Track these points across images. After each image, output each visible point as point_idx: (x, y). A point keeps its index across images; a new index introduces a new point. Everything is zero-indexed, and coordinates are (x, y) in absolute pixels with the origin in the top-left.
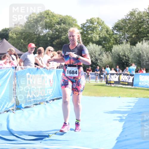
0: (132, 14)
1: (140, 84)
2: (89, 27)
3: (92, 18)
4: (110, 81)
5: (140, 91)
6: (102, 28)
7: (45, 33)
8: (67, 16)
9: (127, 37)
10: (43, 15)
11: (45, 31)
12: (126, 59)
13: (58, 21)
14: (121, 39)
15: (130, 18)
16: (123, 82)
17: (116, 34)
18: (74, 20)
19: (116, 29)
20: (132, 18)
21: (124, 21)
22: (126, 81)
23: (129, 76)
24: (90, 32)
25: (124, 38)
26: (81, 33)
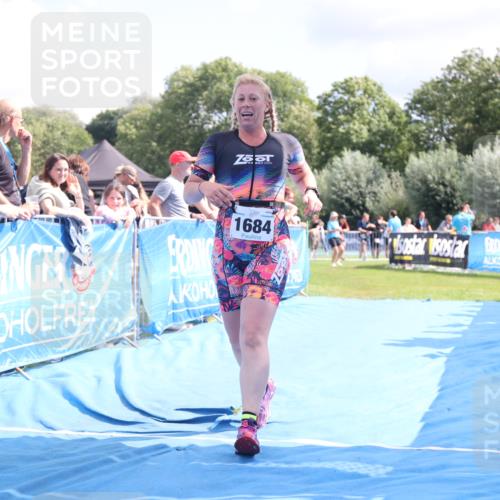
0: (462, 64)
1: (486, 261)
2: (339, 104)
3: (348, 79)
4: (402, 255)
5: (487, 281)
6: (376, 105)
7: (217, 123)
8: (278, 73)
9: (448, 130)
10: (210, 71)
11: (217, 118)
12: (446, 193)
14: (432, 136)
15: (457, 76)
16: (438, 256)
17: (417, 122)
18: (297, 84)
19: (416, 108)
20: (463, 76)
21: (440, 85)
22: (447, 255)
23: (455, 241)
24: (342, 117)
25: (441, 133)
26: (320, 122)
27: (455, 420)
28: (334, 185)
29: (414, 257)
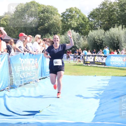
0: (104, 4)
1: (111, 63)
2: (68, 15)
3: (71, 8)
5: (112, 70)
6: (79, 16)
9: (101, 24)
12: (100, 43)
13: (42, 10)
14: (96, 25)
15: (103, 7)
16: (97, 62)
17: (91, 21)
18: (55, 9)
19: (91, 17)
21: (98, 10)
24: (69, 19)
25: (98, 25)
26: (62, 21)
27: (104, 114)
28: (66, 40)
29: (90, 62)
